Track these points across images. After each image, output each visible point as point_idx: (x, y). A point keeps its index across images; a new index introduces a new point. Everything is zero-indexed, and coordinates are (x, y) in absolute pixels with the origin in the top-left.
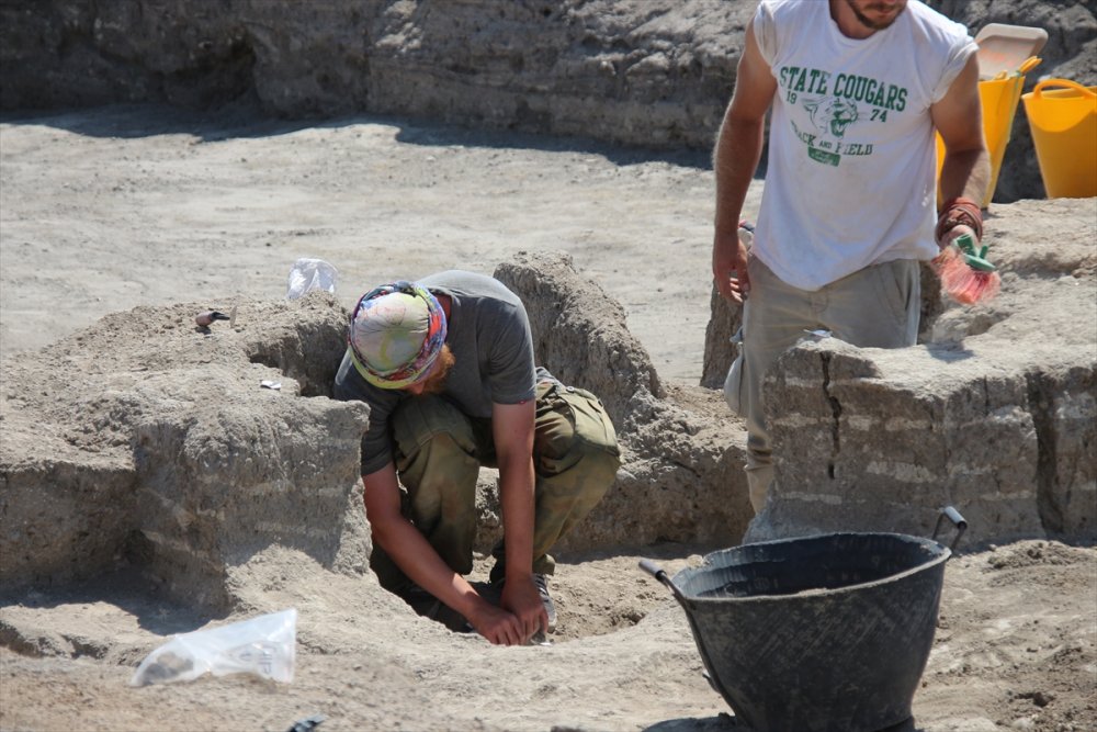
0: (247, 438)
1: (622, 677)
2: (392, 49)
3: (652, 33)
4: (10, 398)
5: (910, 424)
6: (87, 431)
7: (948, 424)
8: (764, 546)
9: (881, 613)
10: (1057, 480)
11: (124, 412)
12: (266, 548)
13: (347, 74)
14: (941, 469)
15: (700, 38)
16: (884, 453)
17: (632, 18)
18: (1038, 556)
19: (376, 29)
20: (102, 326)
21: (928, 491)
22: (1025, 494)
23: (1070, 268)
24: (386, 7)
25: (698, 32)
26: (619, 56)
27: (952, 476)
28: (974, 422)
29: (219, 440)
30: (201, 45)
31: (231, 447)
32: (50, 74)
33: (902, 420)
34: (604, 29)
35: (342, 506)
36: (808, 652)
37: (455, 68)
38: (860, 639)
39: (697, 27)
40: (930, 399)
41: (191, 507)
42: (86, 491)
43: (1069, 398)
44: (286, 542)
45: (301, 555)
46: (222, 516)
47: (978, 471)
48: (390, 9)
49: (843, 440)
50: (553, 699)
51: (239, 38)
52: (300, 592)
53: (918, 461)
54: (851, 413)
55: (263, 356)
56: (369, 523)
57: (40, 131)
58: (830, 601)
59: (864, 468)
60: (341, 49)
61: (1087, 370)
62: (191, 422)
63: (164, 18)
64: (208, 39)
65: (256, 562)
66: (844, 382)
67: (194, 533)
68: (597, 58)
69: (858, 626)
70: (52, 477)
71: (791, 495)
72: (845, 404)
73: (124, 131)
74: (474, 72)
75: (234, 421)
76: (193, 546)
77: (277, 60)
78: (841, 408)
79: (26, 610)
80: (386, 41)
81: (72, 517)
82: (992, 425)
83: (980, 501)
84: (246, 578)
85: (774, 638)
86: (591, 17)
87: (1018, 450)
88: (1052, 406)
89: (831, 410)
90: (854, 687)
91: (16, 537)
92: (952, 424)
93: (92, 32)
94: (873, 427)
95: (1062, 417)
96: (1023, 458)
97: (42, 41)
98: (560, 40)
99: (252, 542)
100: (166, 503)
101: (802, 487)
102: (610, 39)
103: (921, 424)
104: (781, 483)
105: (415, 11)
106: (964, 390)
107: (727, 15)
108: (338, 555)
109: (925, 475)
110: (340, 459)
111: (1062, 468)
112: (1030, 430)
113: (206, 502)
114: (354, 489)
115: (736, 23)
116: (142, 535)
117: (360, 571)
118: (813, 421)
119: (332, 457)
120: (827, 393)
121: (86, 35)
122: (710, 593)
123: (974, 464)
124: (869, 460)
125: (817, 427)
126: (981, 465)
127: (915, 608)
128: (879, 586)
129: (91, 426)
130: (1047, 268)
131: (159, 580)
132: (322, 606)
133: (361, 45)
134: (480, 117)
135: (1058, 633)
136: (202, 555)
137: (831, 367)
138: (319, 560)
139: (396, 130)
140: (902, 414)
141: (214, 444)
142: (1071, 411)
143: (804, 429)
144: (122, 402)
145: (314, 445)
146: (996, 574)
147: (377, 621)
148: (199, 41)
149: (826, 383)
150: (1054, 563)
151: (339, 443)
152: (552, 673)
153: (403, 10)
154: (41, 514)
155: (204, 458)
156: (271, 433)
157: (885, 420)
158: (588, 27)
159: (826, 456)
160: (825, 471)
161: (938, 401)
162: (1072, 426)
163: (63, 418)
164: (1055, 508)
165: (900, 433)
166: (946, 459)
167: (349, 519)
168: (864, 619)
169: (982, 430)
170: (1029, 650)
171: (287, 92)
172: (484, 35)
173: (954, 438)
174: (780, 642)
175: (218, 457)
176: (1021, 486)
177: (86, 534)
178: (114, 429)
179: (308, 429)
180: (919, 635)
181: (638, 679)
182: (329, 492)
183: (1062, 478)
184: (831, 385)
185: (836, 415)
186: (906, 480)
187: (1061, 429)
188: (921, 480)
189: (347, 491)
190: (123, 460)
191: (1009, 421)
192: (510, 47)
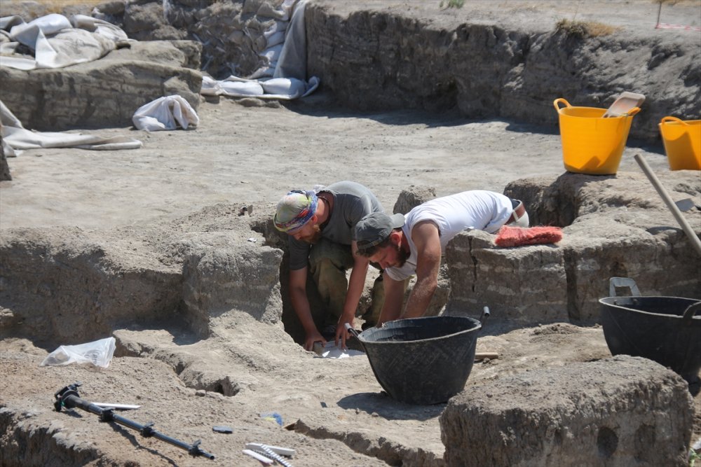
0: (222, 263)
1: (355, 373)
2: (510, 88)
3: (616, 84)
4: (144, 241)
5: (505, 270)
6: (169, 257)
7: (521, 270)
8: (413, 320)
9: (441, 351)
10: (577, 297)
11: (184, 249)
12: (230, 310)
13: (493, 99)
14: (517, 290)
15: (634, 87)
16: (495, 282)
17: (609, 77)
18: (556, 330)
19: (505, 79)
20: (201, 212)
21: (512, 300)
22: (561, 302)
23: (627, 203)
24: (511, 69)
25: (635, 84)
26: (601, 94)
27: (523, 293)
28: (534, 270)
29: (210, 263)
30: (437, 84)
31: (215, 266)
32: (379, 96)
33: (502, 267)
34: (597, 82)
35: (268, 294)
36: (409, 367)
37: (535, 98)
38: (432, 362)
39: (635, 82)
40: (513, 259)
41: (199, 292)
42: (159, 282)
43: (584, 261)
44: (240, 308)
45: (246, 314)
46: (209, 296)
47: (536, 291)
48: (512, 70)
49: (478, 275)
50: (322, 381)
51: (452, 81)
52: (242, 330)
53: (508, 286)
54: (480, 263)
55: (257, 228)
56: (281, 302)
57: (366, 121)
58: (418, 345)
59: (486, 288)
60: (491, 88)
61: (592, 249)
62: (204, 254)
63: (423, 72)
64: (440, 82)
65: (224, 316)
66: (477, 250)
67: (200, 302)
68: (592, 95)
69: (431, 357)
70: (145, 276)
71: (458, 298)
72: (478, 259)
73: (401, 122)
74: (542, 100)
75: (218, 255)
76: (200, 308)
77: (466, 92)
78: (476, 261)
79: (128, 331)
80: (508, 85)
81: (153, 293)
82: (544, 272)
83: (537, 305)
84: (218, 323)
85: (394, 359)
86: (591, 76)
87: (556, 283)
88: (576, 264)
89: (472, 261)
90: (430, 383)
91: (127, 301)
92: (523, 270)
93: (396, 78)
94: (489, 270)
95: (579, 269)
96: (559, 287)
97: (377, 81)
98: (578, 86)
99: (223, 307)
100: (192, 288)
101: (462, 295)
102: (599, 86)
103: (509, 270)
104: (454, 293)
105: (523, 71)
106: (529, 256)
107: (649, 77)
108: (264, 315)
109: (511, 292)
110: (267, 274)
111: (580, 292)
112: (563, 274)
113: (203, 289)
114: (275, 287)
115: (651, 81)
116: (184, 302)
117: (274, 322)
118: (466, 266)
119: (263, 273)
120: (471, 254)
121: (394, 78)
122: (385, 339)
123: (534, 288)
124: (489, 284)
125: (468, 269)
126: (538, 289)
127: (458, 350)
128: (439, 339)
129: (171, 255)
130: (618, 202)
131: (189, 322)
132: (249, 336)
133: (498, 86)
134: (544, 120)
135: (542, 363)
136: (202, 312)
137: (472, 243)
138: (254, 317)
139: (508, 125)
140: (502, 265)
141: (208, 265)
142: (584, 267)
143: (463, 269)
144: (184, 245)
145: (255, 267)
146: (536, 336)
147: (274, 344)
148: (437, 83)
149: (470, 250)
150: (562, 333)
151: (267, 266)
152: (326, 370)
153: (517, 71)
154: (139, 291)
155: (203, 270)
156: (235, 261)
157: (495, 267)
158: (590, 81)
159: (472, 282)
160: (471, 288)
161: (516, 260)
162: (584, 273)
163: (161, 250)
164: (576, 309)
165: (501, 273)
166: (520, 285)
167: (271, 300)
168: (433, 354)
169: (538, 274)
170: (527, 371)
171: (469, 106)
172: (547, 83)
173: (524, 276)
174: (397, 362)
175: (209, 270)
176: (558, 299)
177: (160, 300)
178: (179, 256)
179: (253, 260)
180: (462, 361)
181: (363, 375)
182: (262, 287)
183: (580, 296)
184: (472, 251)
185: (475, 264)
186: (503, 294)
187: (579, 275)
188: (509, 294)
189: (272, 287)
190: (177, 269)
191: (552, 270)
192: (557, 89)
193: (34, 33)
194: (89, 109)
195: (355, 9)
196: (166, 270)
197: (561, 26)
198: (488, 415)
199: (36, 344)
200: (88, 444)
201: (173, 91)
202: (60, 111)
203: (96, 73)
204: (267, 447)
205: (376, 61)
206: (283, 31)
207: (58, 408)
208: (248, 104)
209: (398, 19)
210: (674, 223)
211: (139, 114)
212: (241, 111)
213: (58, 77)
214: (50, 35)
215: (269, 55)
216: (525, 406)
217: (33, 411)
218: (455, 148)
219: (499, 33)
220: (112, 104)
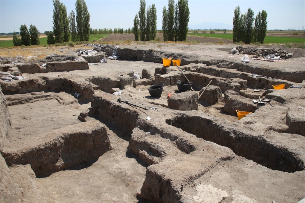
0: (126, 79)
2: (144, 57)
3: (157, 56)
4: (114, 77)
9: (159, 90)
11: (120, 78)
12: (127, 85)
13: (142, 58)
15: (159, 57)
16: (161, 81)
18: (169, 86)
21: (164, 83)
23: (173, 70)
26: (155, 57)
38: (158, 92)
45: (129, 86)
48: (144, 55)
49: (159, 80)
53: (163, 81)
61: (173, 76)
62: (123, 78)
63: (133, 55)
64: (135, 56)
67: (123, 84)
70: (116, 81)
74: (148, 58)
77: (138, 57)
82: (167, 79)
84: (126, 87)
87: (169, 81)
91: (114, 84)
92: (165, 79)
95: (171, 79)
98: (152, 56)
101: (157, 83)
103: (163, 79)
108: (131, 86)
112: (169, 79)
116: (120, 84)
120: (158, 77)
121: (129, 56)
126: (167, 81)
130: (172, 70)
132: (130, 89)
143: (157, 79)
146: (167, 87)
157: (161, 79)
163: (117, 78)
164: (171, 84)
166: (165, 81)
175: (124, 80)
177: (117, 84)
179: (130, 79)
182: (130, 82)
190: (119, 80)
193: (88, 52)
194: (95, 61)
195: (124, 48)
196: (118, 80)
197: (150, 50)
198: (175, 100)
199: (102, 90)
200: (127, 108)
201: (104, 58)
202: (91, 61)
203: (95, 56)
204: (153, 107)
205: (127, 54)
206: (115, 51)
207: (118, 102)
208: (112, 59)
209: (129, 49)
210: (181, 72)
211: (101, 61)
212: (111, 60)
213: (91, 57)
214: (90, 52)
215: (113, 54)
216: (181, 99)
217: (115, 102)
218: (139, 64)
219: (142, 51)
220: (97, 60)
